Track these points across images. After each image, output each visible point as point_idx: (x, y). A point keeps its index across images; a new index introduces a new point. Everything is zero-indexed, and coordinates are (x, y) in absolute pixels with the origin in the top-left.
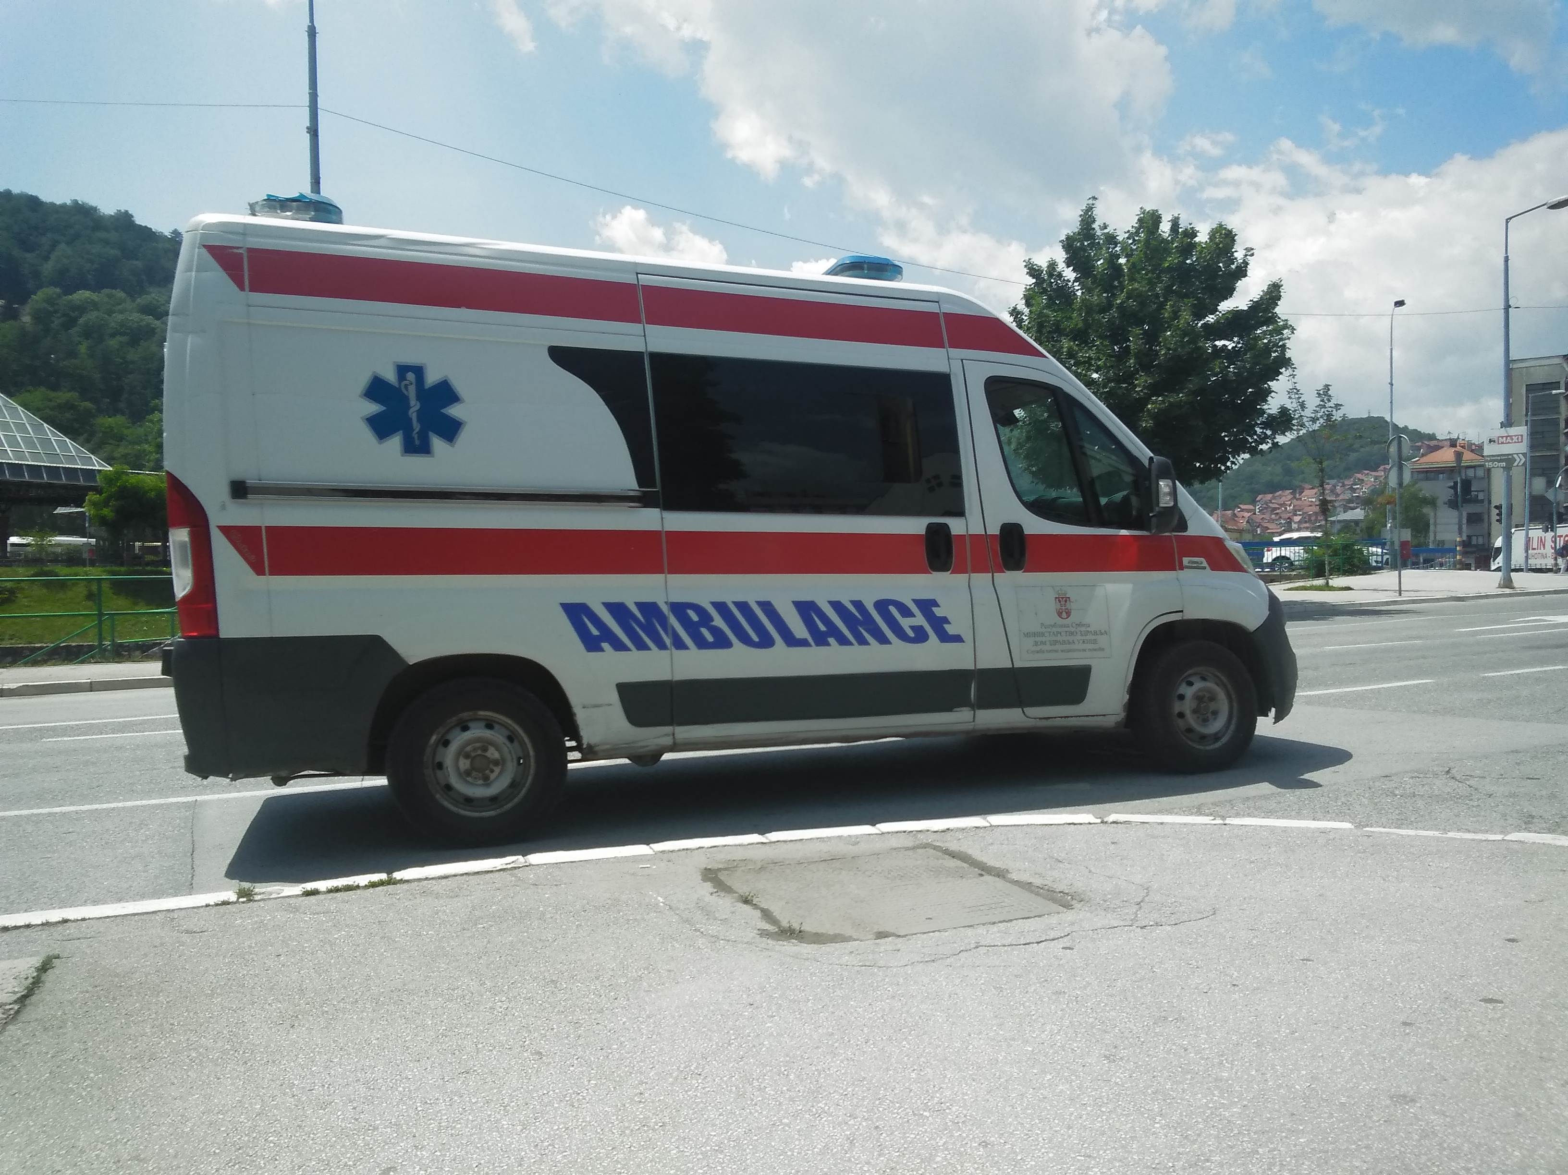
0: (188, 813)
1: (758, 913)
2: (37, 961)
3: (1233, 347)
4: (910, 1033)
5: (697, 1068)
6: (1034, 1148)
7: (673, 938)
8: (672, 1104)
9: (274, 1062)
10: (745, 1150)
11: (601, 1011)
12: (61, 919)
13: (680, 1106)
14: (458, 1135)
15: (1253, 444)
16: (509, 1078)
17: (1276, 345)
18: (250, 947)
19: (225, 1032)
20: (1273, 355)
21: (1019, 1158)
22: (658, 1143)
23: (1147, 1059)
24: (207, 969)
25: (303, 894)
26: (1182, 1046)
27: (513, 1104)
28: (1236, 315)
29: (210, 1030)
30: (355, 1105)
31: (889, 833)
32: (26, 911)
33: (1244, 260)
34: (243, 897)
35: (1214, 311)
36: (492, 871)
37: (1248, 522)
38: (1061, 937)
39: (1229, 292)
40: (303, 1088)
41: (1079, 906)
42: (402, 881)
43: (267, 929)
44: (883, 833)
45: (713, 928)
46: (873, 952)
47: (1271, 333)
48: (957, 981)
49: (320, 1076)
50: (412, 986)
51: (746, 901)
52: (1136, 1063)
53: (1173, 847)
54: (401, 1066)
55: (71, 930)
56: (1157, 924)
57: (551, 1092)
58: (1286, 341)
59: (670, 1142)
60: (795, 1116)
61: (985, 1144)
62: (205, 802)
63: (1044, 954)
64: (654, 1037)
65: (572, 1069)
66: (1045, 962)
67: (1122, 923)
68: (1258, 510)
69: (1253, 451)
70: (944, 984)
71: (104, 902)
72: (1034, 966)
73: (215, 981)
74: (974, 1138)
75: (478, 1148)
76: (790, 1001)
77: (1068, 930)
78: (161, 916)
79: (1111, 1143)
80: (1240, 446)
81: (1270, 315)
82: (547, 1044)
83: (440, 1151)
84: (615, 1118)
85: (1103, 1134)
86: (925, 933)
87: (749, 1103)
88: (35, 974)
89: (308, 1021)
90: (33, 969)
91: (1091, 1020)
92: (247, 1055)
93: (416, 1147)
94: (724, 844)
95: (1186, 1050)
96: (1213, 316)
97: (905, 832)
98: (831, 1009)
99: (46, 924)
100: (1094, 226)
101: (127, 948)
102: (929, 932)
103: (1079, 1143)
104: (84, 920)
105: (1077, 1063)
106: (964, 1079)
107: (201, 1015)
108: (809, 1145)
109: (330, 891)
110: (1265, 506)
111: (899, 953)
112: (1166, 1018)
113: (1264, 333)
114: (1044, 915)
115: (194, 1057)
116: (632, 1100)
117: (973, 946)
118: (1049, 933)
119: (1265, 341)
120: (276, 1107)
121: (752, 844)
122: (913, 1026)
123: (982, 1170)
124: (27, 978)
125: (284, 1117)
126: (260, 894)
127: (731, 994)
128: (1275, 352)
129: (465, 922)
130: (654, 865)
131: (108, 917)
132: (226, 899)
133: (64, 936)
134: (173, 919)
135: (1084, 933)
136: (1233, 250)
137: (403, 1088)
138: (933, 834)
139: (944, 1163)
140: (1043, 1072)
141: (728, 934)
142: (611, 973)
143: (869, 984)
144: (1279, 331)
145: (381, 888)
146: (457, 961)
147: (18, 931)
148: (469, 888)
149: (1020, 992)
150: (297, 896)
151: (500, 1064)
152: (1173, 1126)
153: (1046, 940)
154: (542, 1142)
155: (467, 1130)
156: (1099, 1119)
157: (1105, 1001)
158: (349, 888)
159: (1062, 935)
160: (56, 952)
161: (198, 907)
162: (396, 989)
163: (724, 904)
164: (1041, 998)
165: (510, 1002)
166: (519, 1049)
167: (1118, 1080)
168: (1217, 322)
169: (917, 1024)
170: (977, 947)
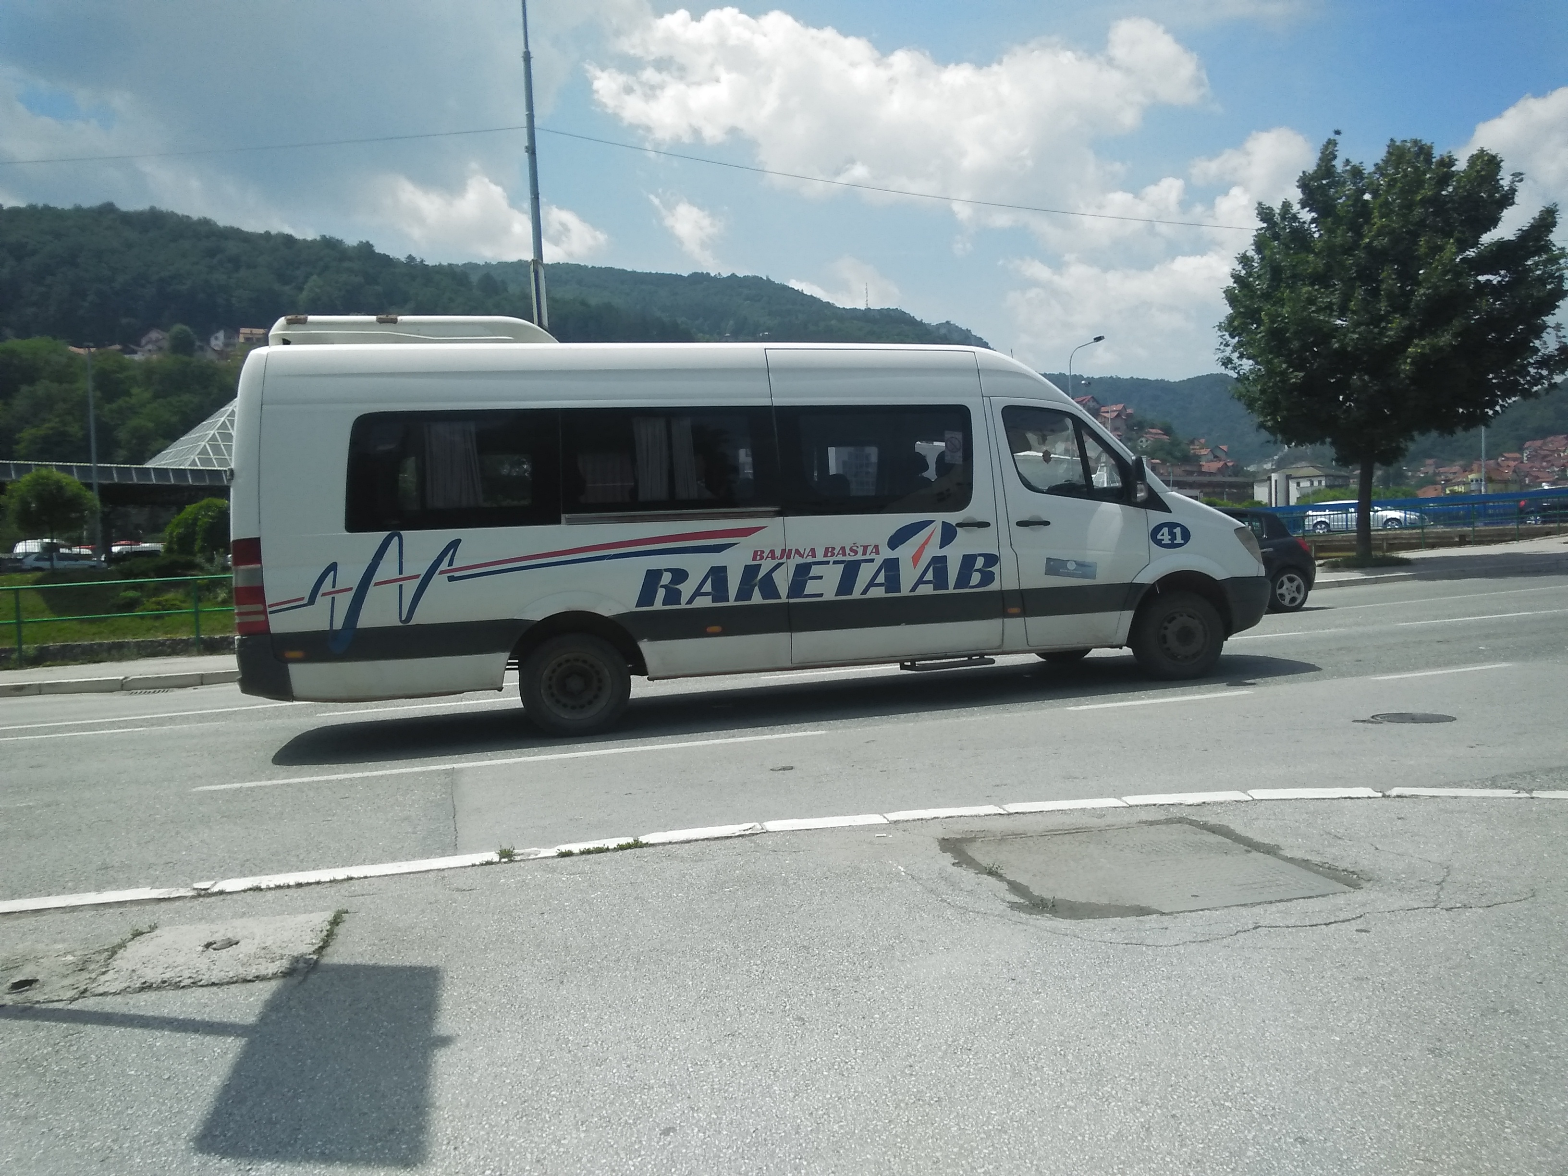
0: (447, 780)
1: (1005, 886)
2: (329, 915)
3: (1499, 282)
4: (1195, 1017)
5: (965, 1042)
6: (1360, 1147)
7: (920, 908)
8: (944, 1079)
9: (548, 1017)
10: (1031, 1132)
11: (857, 979)
12: (346, 877)
13: (955, 1082)
14: (732, 1098)
15: (1526, 386)
16: (774, 1042)
17: (1552, 276)
18: (516, 905)
19: (500, 986)
20: (1549, 287)
21: (1345, 1157)
22: (937, 1119)
23: (1480, 1055)
24: (479, 925)
25: (558, 855)
26: (1522, 1042)
27: (782, 1069)
28: (1502, 246)
29: (486, 983)
30: (628, 1062)
31: (1137, 806)
32: (314, 869)
33: (1511, 187)
34: (504, 858)
35: (1475, 244)
36: (731, 837)
37: (1514, 471)
38: (1353, 919)
39: (1493, 222)
40: (578, 1044)
41: (1369, 885)
42: (647, 845)
43: (530, 888)
44: (1130, 806)
45: (960, 900)
46: (1138, 930)
47: (1545, 263)
48: (1240, 964)
49: (593, 1032)
50: (668, 947)
51: (991, 873)
52: (1468, 1059)
53: (1473, 823)
54: (668, 1026)
55: (356, 886)
56: (1465, 906)
57: (819, 1059)
58: (1564, 271)
59: (949, 1118)
60: (1081, 1099)
61: (1302, 1141)
62: (461, 770)
63: (1336, 936)
64: (916, 1008)
65: (836, 1036)
66: (1338, 945)
67: (1422, 905)
68: (1525, 459)
69: (1526, 394)
70: (1225, 966)
71: (381, 861)
72: (1327, 950)
73: (487, 937)
74: (1287, 1132)
75: (753, 1113)
76: (1055, 978)
77: (1359, 912)
78: (431, 875)
79: (1454, 1148)
80: (1510, 389)
81: (1543, 243)
82: (808, 1010)
83: (716, 1113)
84: (887, 1089)
85: (1442, 1136)
86: (1194, 911)
87: (1027, 1082)
88: (328, 927)
89: (576, 977)
90: (326, 922)
91: (1405, 1009)
92: (522, 1009)
93: (693, 1109)
94: (960, 814)
95: (1527, 1047)
96: (1474, 250)
97: (1155, 805)
98: (1101, 988)
99: (333, 881)
100: (1334, 163)
101: (406, 905)
102: (1197, 910)
103: (1414, 1146)
104: (366, 877)
105: (1396, 1056)
106: (1266, 1068)
107: (478, 970)
108: (1100, 1131)
109: (582, 853)
110: (1534, 453)
111: (1168, 931)
112: (1495, 1010)
113: (1536, 264)
114: (1328, 895)
115: (475, 1010)
116: (903, 1072)
117: (1251, 926)
118: (1337, 914)
119: (1538, 272)
120: (555, 1061)
121: (989, 815)
122: (1196, 1009)
123: (1303, 1168)
124: (322, 931)
125: (563, 1072)
126: (519, 855)
127: (990, 968)
128: (1550, 283)
129: (712, 885)
130: (890, 834)
131: (386, 875)
132: (490, 859)
133: (349, 892)
134: (443, 878)
135: (1380, 915)
136: (1499, 177)
137: (673, 1048)
138: (1187, 807)
139: (1258, 1158)
140: (1358, 1064)
141: (976, 905)
142: (861, 941)
143: (1140, 963)
144: (1554, 260)
145: (629, 851)
146: (709, 923)
147: (310, 887)
148: (711, 853)
149: (1315, 977)
150: (553, 857)
151: (764, 1027)
152: (1527, 1132)
153: (1335, 922)
154: (817, 1110)
155: (740, 1094)
156: (1434, 1120)
157: (1418, 989)
158: (599, 851)
159: (1354, 916)
160: (345, 908)
161: (465, 867)
162: (654, 949)
163: (967, 875)
164: (1341, 985)
165: (765, 965)
166: (781, 1013)
167: (1450, 1077)
168: (1479, 254)
169: (1201, 1007)
170: (1256, 928)
